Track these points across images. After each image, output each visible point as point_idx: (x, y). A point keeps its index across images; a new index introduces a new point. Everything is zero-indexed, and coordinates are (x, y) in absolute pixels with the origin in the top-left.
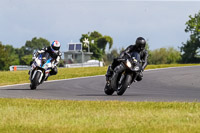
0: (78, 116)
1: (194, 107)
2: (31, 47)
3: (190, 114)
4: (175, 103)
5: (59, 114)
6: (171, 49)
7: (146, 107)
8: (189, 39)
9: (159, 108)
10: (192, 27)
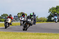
0: (17, 37)
1: (51, 35)
2: (3, 16)
3: (50, 37)
4: (45, 33)
5: (11, 36)
6: (44, 18)
7: (37, 34)
8: (50, 15)
9: (41, 35)
10: (50, 11)
